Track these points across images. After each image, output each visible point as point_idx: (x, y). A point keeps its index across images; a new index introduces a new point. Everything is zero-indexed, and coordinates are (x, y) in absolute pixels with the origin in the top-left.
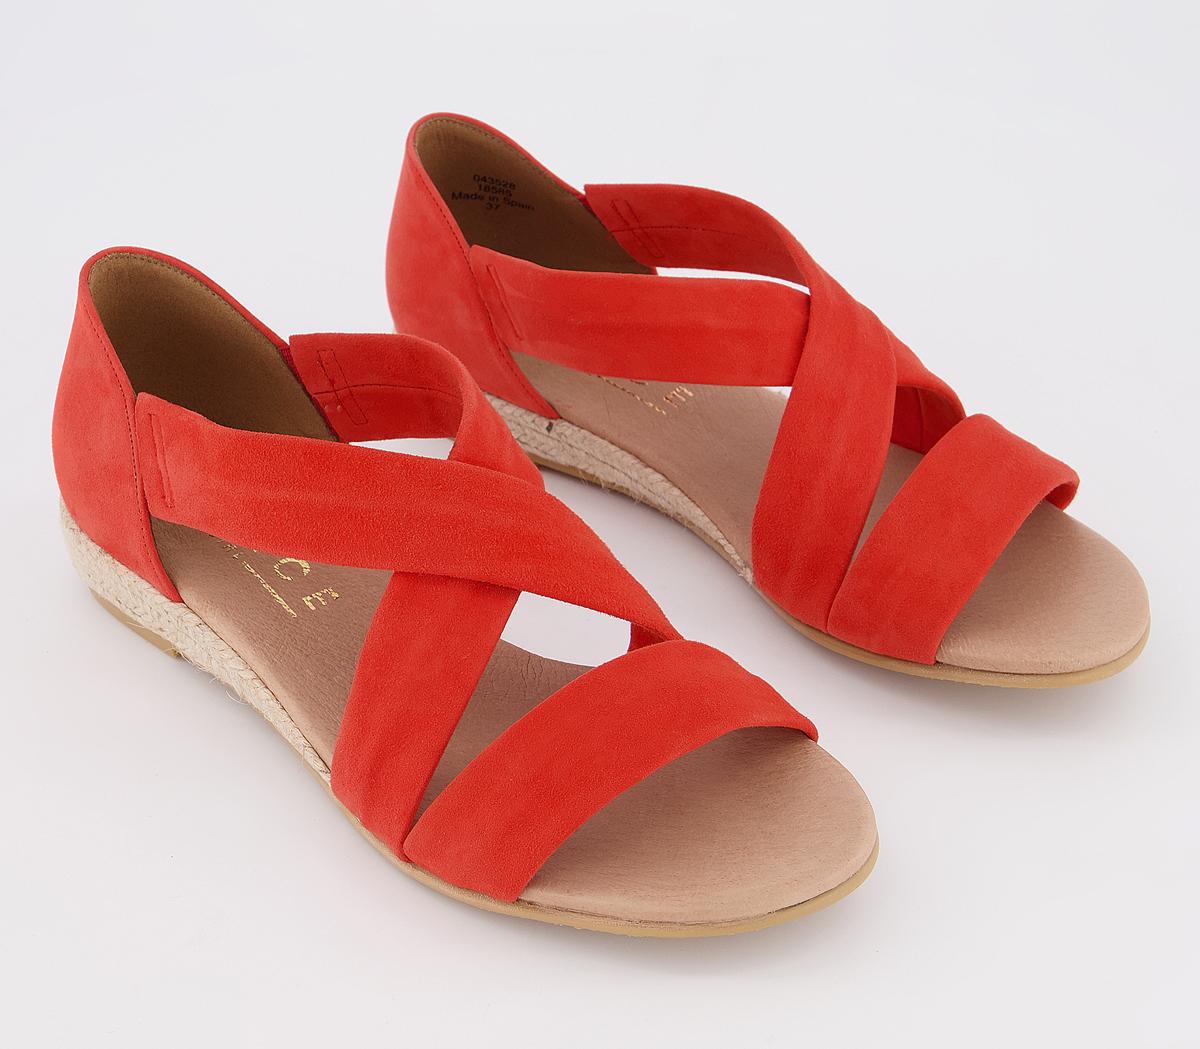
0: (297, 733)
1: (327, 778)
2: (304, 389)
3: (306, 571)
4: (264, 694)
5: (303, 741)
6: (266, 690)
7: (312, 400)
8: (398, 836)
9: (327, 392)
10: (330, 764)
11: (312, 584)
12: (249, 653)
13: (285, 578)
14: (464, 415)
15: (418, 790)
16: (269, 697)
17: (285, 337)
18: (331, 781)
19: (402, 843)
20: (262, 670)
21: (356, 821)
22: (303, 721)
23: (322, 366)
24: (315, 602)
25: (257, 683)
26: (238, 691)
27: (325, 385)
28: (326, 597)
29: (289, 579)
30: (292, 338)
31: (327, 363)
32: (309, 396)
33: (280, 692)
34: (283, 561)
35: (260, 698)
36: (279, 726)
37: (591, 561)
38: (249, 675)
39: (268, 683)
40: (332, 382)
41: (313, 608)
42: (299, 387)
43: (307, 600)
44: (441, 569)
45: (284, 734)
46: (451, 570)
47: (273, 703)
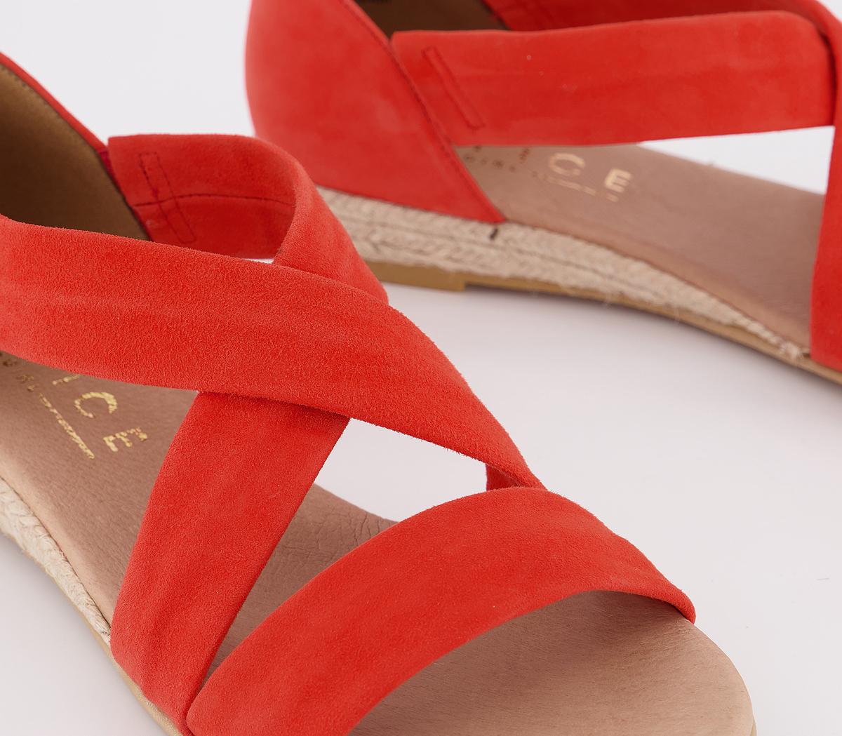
0: (80, 589)
1: (107, 639)
2: (124, 199)
3: (112, 408)
4: (47, 543)
5: (85, 598)
6: (48, 539)
7: (134, 213)
8: (181, 705)
9: (150, 204)
10: (110, 621)
11: (117, 422)
12: (32, 495)
13: (86, 414)
14: (295, 218)
15: (208, 650)
16: (51, 547)
17: (103, 137)
18: (111, 641)
19: (185, 714)
20: (45, 513)
21: (137, 690)
22: (87, 574)
23: (145, 173)
24: (118, 442)
25: (40, 531)
26: (19, 541)
27: (147, 196)
28: (131, 437)
29: (91, 416)
30: (111, 140)
31: (150, 169)
32: (130, 208)
33: (64, 541)
34: (87, 396)
35: (41, 548)
36: (62, 582)
37: (441, 389)
38: (30, 521)
39: (51, 529)
40: (155, 192)
41: (114, 449)
42: (119, 198)
43: (109, 441)
44: (256, 390)
45: (67, 591)
46: (268, 391)
47: (56, 554)
